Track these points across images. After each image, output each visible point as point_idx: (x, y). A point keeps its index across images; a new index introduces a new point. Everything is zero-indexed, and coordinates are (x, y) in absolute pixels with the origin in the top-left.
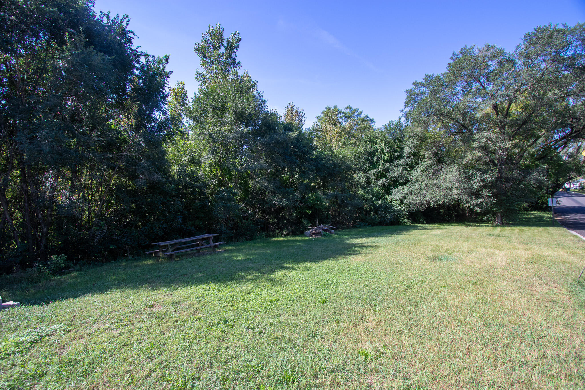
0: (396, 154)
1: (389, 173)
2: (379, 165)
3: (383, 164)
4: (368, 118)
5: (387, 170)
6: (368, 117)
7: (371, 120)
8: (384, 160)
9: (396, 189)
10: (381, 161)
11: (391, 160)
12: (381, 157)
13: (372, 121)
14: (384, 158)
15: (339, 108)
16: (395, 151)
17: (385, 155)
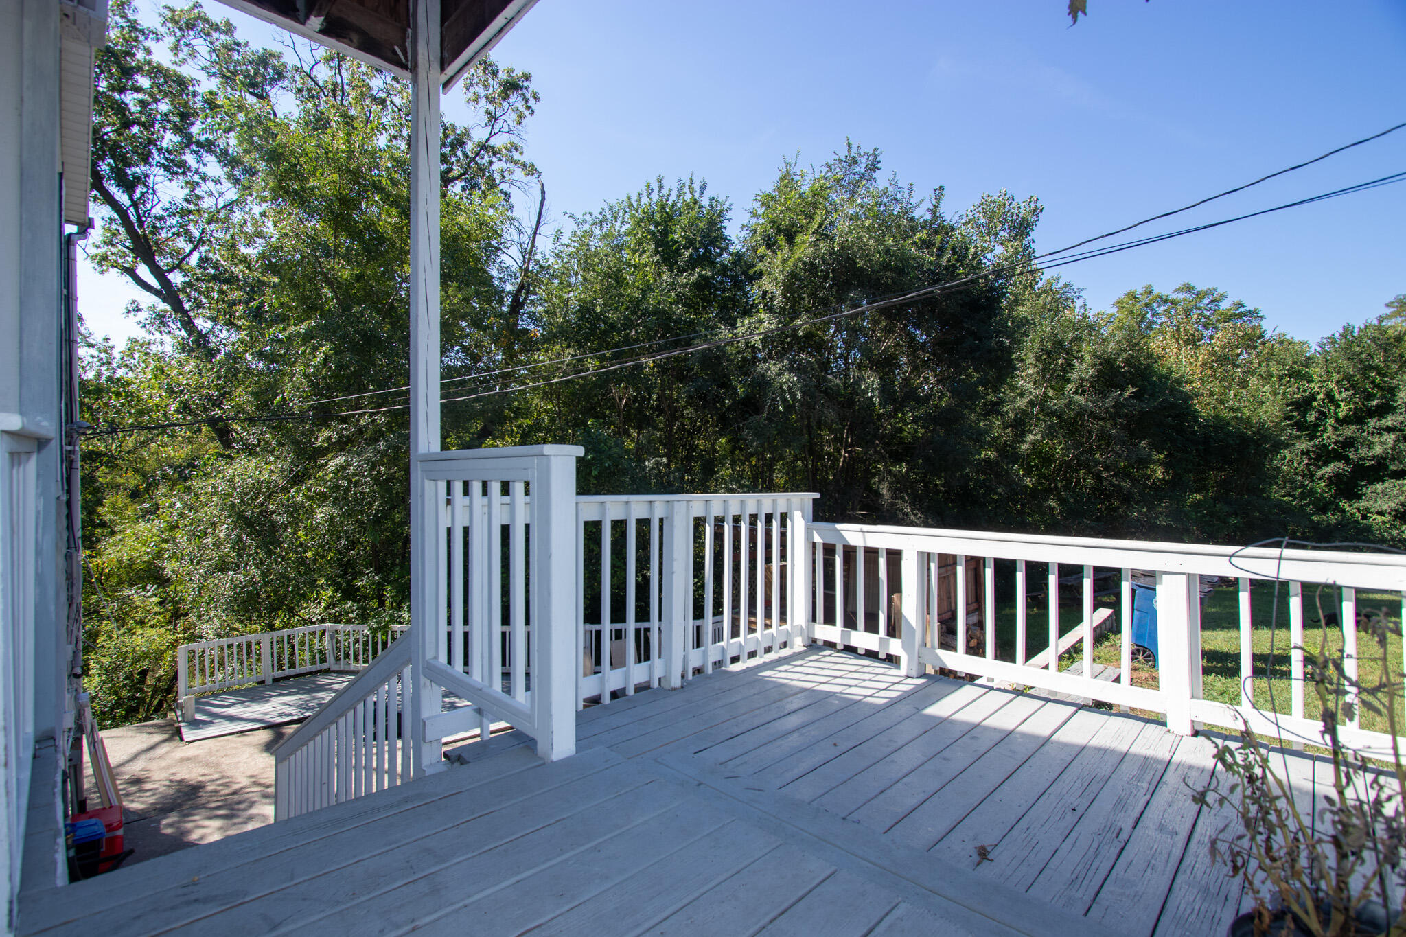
0: (1374, 403)
1: (1357, 449)
2: (1324, 431)
3: (1336, 429)
4: (1242, 309)
5: (1349, 443)
6: (1243, 306)
7: (1250, 311)
8: (1337, 420)
9: (1379, 487)
10: (1330, 421)
11: (1358, 418)
12: (1329, 410)
13: (1254, 314)
14: (1336, 413)
15: (1159, 290)
16: (1370, 397)
17: (1339, 406)
